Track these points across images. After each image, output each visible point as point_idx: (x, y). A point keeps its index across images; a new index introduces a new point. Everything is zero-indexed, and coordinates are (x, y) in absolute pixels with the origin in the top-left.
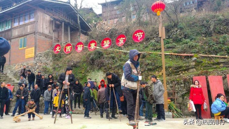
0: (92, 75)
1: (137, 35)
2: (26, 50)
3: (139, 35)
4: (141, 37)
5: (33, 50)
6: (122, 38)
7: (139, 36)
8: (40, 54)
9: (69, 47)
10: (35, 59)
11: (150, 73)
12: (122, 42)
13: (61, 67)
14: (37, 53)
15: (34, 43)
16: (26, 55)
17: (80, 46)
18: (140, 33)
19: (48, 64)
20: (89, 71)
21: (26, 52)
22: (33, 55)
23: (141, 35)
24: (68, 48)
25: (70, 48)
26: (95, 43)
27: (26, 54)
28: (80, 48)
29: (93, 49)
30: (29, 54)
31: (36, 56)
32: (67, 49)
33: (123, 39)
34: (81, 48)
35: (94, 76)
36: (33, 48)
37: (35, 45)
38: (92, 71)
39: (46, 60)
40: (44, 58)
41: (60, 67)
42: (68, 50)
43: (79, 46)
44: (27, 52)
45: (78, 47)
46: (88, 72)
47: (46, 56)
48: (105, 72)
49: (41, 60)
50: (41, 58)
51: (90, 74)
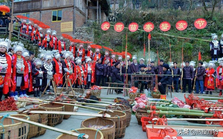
0: (139, 54)
1: (198, 22)
2: (62, 23)
3: (200, 22)
4: (202, 25)
5: (71, 24)
6: (182, 23)
7: (200, 24)
8: (80, 29)
9: (120, 25)
10: (73, 33)
12: (182, 27)
13: (105, 44)
14: (77, 28)
15: (72, 18)
16: (61, 29)
17: (134, 26)
18: (201, 21)
19: (90, 40)
20: (136, 50)
21: (61, 25)
22: (71, 29)
23: (203, 23)
24: (118, 27)
25: (121, 27)
26: (151, 25)
27: (61, 27)
28: (133, 28)
29: (148, 30)
30: (66, 28)
31: (75, 31)
32: (117, 27)
33: (183, 25)
34: (135, 28)
36: (72, 23)
37: (74, 19)
38: (139, 50)
39: (89, 36)
40: (86, 34)
41: (103, 44)
42: (119, 29)
43: (132, 26)
44: (63, 25)
45: (131, 27)
46: (134, 50)
47: (88, 32)
48: (156, 52)
49: (81, 36)
50: (81, 33)
51: (136, 53)
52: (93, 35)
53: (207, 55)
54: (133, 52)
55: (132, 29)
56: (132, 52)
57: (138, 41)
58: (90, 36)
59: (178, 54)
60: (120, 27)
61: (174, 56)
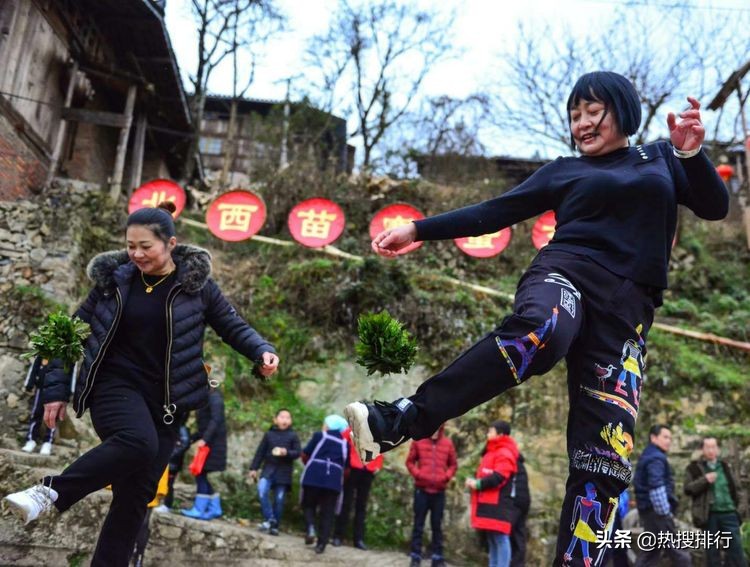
0: (337, 377)
9: (240, 207)
11: (663, 401)
17: (316, 220)
19: (50, 278)
20: (324, 354)
24: (232, 214)
25: (248, 216)
28: (315, 227)
32: (224, 215)
34: (326, 230)
35: (354, 385)
38: (339, 356)
39: (43, 252)
42: (234, 223)
43: (311, 214)
45: (305, 224)
46: (313, 357)
51: (321, 374)
52: (76, 250)
53: (683, 396)
54: (308, 364)
55: (309, 231)
56: (297, 368)
57: (336, 303)
58: (50, 255)
59: (549, 383)
60: (239, 214)
61: (528, 392)
